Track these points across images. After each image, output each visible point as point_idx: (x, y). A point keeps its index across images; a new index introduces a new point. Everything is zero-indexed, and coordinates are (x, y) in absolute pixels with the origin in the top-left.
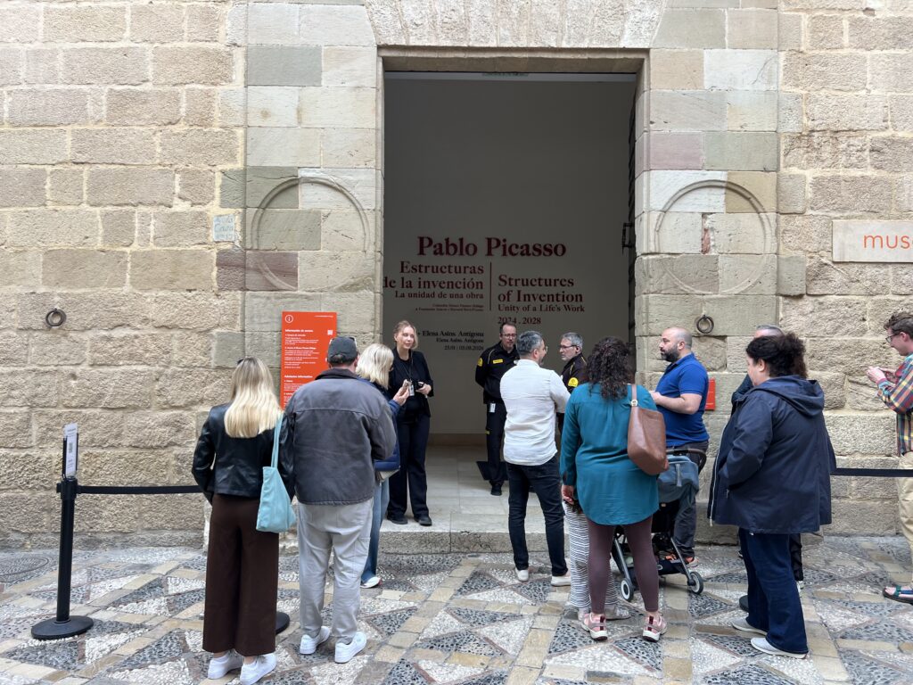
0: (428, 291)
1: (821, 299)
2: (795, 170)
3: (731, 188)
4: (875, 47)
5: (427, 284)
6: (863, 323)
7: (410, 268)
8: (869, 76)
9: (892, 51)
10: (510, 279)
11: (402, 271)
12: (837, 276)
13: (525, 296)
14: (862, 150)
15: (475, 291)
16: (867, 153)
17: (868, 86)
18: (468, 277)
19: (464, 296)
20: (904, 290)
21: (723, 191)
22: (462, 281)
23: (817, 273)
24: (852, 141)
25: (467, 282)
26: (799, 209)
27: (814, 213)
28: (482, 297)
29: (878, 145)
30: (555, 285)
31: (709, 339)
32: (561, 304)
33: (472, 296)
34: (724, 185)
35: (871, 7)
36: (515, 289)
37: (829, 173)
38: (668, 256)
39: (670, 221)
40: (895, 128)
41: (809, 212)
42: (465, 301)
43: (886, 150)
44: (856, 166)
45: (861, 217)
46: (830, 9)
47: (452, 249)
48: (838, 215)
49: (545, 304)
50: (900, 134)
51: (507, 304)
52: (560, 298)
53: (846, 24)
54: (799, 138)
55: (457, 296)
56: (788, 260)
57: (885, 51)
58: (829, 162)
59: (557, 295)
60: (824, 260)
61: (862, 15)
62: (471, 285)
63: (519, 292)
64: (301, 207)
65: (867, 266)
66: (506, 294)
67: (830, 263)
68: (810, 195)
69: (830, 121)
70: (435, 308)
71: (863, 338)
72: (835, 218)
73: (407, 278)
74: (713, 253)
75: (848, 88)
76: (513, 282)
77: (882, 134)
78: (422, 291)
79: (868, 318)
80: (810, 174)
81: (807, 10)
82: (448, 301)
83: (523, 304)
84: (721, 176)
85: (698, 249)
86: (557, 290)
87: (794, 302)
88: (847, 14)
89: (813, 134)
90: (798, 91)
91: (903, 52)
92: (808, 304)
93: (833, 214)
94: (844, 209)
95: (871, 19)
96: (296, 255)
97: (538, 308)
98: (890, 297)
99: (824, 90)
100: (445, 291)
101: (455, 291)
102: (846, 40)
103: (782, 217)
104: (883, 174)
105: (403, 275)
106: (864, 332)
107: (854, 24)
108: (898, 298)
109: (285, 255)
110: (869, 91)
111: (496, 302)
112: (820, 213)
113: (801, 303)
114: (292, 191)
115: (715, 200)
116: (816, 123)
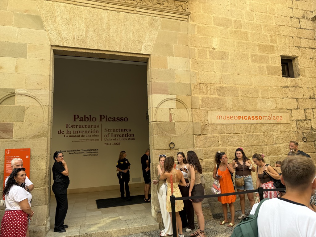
0: (77, 134)
1: (206, 136)
2: (196, 95)
3: (177, 100)
4: (216, 59)
5: (77, 132)
6: (218, 143)
7: (70, 126)
8: (215, 68)
9: (221, 61)
10: (109, 130)
11: (67, 127)
12: (210, 128)
13: (114, 135)
14: (214, 90)
15: (96, 134)
16: (216, 91)
17: (215, 71)
18: (93, 129)
19: (92, 136)
20: (229, 132)
21: (175, 101)
22: (91, 130)
23: (204, 127)
24: (211, 87)
25: (92, 131)
26: (198, 107)
27: (202, 109)
28: (98, 136)
29: (219, 88)
30: (125, 131)
31: (173, 150)
32: (127, 138)
33: (94, 136)
34: (175, 99)
35: (214, 47)
36: (111, 133)
37: (206, 96)
38: (159, 122)
39: (159, 111)
40: (223, 83)
41: (201, 108)
42: (92, 138)
43: (221, 90)
44: (213, 95)
45: (215, 110)
46: (203, 47)
47: (87, 119)
48: (209, 109)
49: (121, 138)
50: (224, 85)
51: (108, 138)
52: (126, 135)
53: (208, 52)
54: (197, 85)
55: (89, 136)
56: (196, 123)
57: (219, 61)
58: (206, 93)
59: (125, 134)
60: (206, 123)
61: (212, 49)
62: (94, 132)
63: (112, 134)
64: (16, 104)
65: (218, 125)
66: (107, 135)
67: (207, 124)
68: (201, 103)
69: (205, 81)
70: (80, 141)
71: (219, 148)
72: (208, 110)
73: (69, 130)
74: (173, 121)
75: (209, 71)
76: (110, 130)
77: (219, 85)
78: (75, 134)
79: (220, 142)
80: (200, 97)
81: (197, 47)
82: (85, 138)
83: (113, 138)
84: (174, 96)
85: (168, 120)
86: (125, 133)
87: (198, 137)
88: (208, 49)
89: (200, 84)
90: (196, 71)
91: (223, 61)
92: (202, 137)
93: (207, 109)
94: (211, 107)
95: (215, 51)
96: (13, 124)
97: (119, 139)
98: (225, 134)
99: (203, 71)
100: (84, 134)
101: (88, 134)
102: (208, 57)
103: (194, 109)
104: (221, 97)
105: (67, 129)
106: (219, 146)
107: (210, 52)
108: (227, 135)
109: (8, 124)
110: (215, 72)
111: (103, 138)
112: (204, 109)
113: (200, 137)
114: (12, 98)
115: (173, 104)
116: (201, 81)
